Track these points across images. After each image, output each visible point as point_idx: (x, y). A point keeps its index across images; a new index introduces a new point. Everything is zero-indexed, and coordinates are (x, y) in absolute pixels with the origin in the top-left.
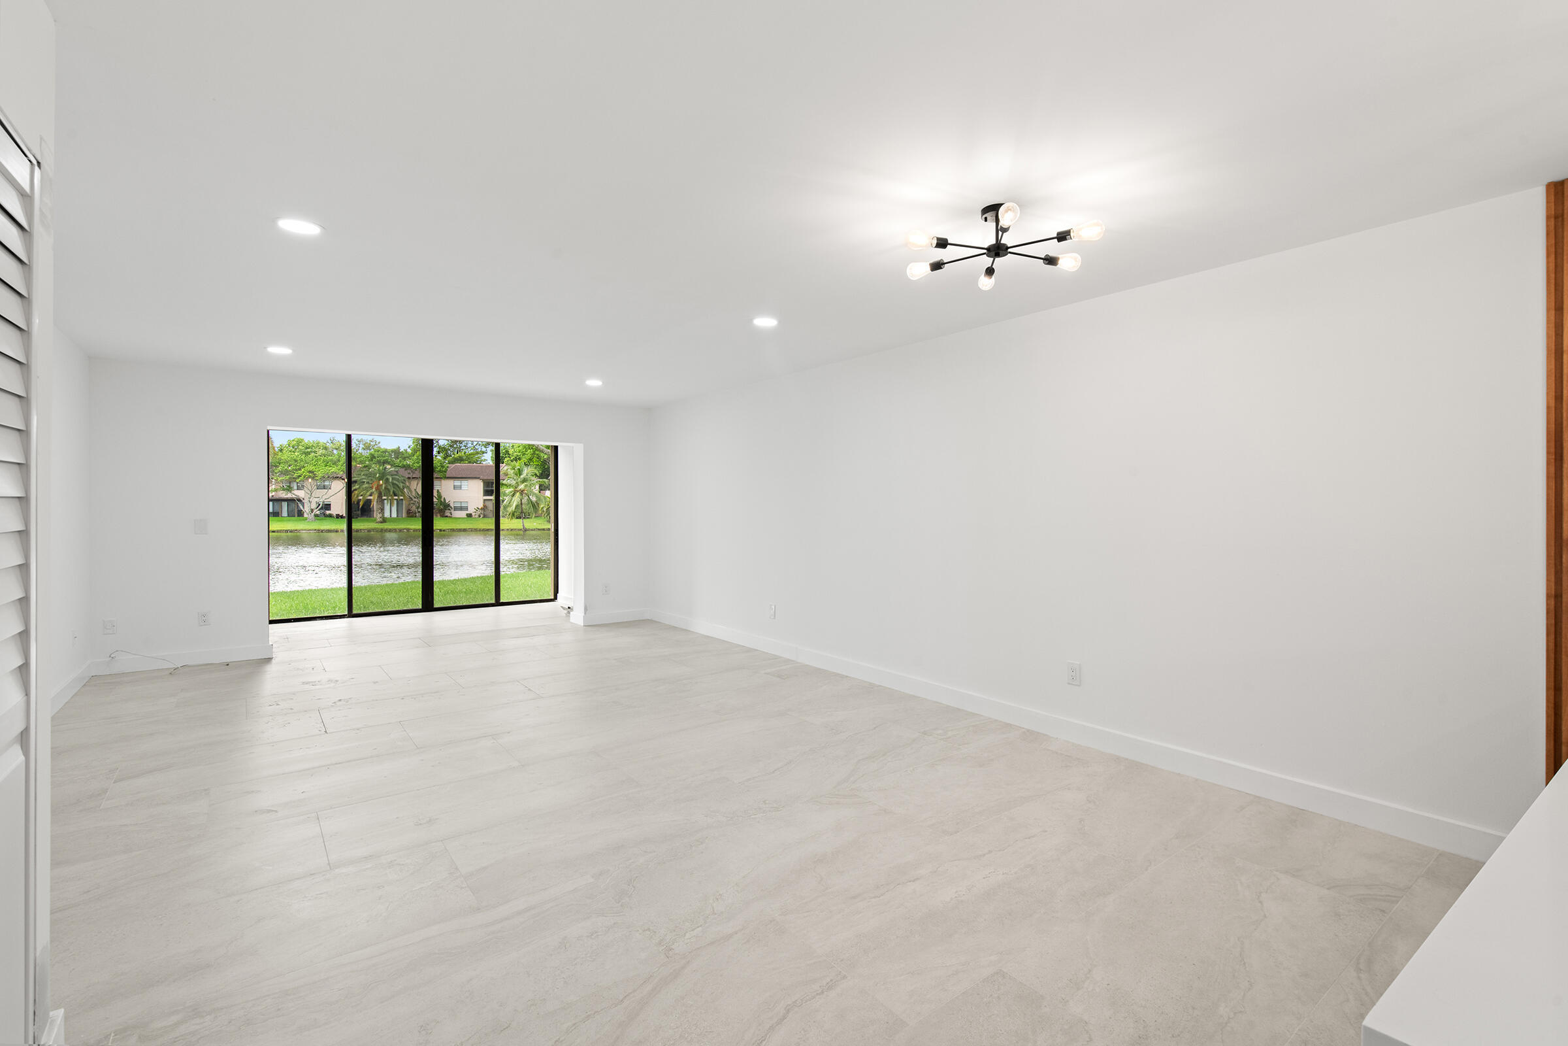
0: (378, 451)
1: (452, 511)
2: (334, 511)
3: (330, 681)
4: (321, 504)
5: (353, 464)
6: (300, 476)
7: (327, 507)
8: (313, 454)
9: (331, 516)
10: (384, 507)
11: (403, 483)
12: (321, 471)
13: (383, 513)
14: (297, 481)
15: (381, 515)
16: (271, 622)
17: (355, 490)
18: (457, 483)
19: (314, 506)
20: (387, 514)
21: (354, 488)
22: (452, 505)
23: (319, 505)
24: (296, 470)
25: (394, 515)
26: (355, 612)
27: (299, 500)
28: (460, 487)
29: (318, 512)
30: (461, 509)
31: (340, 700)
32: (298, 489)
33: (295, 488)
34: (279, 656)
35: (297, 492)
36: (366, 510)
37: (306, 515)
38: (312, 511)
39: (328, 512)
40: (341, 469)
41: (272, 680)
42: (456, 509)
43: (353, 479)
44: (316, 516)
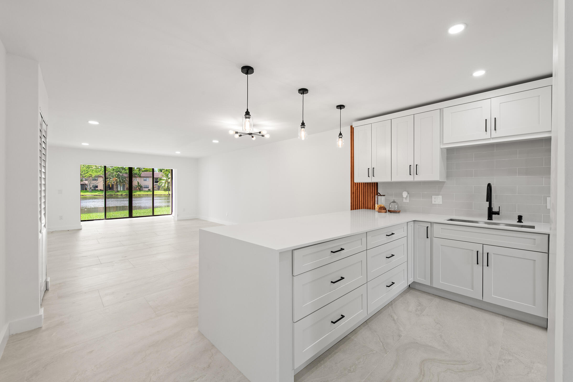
0: (116, 167)
1: (143, 188)
2: (99, 188)
3: (100, 233)
4: (94, 186)
5: (107, 172)
6: (86, 176)
7: (97, 187)
8: (91, 168)
9: (98, 190)
10: (118, 187)
11: (125, 179)
12: (94, 174)
13: (118, 189)
14: (85, 178)
15: (117, 190)
16: (81, 221)
17: (107, 181)
18: (145, 179)
19: (91, 186)
20: (119, 189)
21: (107, 180)
22: (143, 186)
23: (93, 186)
24: (85, 174)
25: (122, 189)
26: (107, 218)
27: (86, 184)
28: (146, 180)
29: (93, 189)
30: (146, 187)
31: (103, 237)
32: (85, 180)
33: (84, 180)
34: (83, 228)
35: (85, 182)
36: (111, 188)
37: (88, 190)
38: (91, 188)
39: (97, 189)
40: (102, 173)
41: (82, 234)
42: (144, 187)
43: (106, 177)
44: (92, 190)
